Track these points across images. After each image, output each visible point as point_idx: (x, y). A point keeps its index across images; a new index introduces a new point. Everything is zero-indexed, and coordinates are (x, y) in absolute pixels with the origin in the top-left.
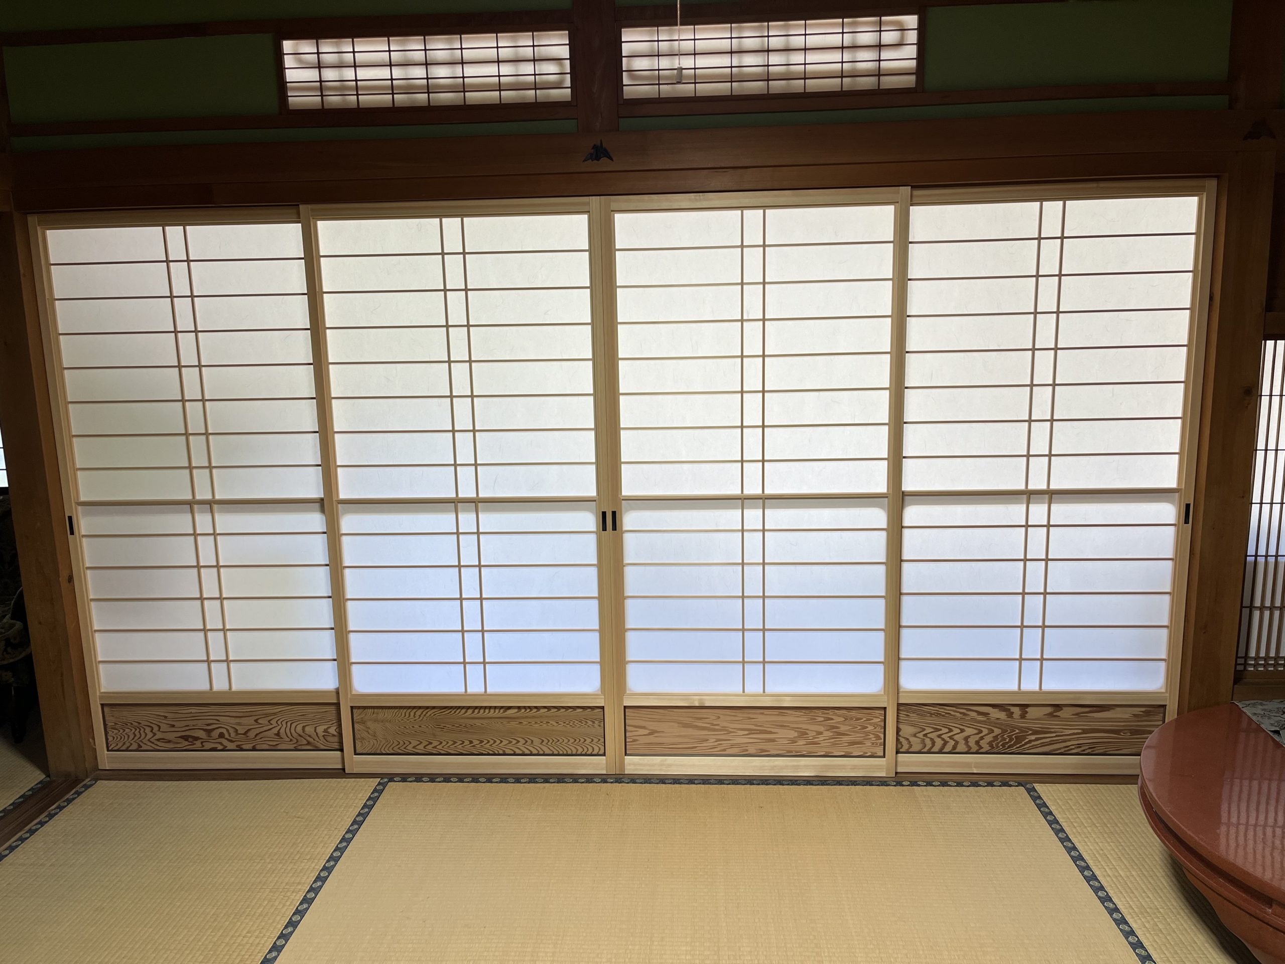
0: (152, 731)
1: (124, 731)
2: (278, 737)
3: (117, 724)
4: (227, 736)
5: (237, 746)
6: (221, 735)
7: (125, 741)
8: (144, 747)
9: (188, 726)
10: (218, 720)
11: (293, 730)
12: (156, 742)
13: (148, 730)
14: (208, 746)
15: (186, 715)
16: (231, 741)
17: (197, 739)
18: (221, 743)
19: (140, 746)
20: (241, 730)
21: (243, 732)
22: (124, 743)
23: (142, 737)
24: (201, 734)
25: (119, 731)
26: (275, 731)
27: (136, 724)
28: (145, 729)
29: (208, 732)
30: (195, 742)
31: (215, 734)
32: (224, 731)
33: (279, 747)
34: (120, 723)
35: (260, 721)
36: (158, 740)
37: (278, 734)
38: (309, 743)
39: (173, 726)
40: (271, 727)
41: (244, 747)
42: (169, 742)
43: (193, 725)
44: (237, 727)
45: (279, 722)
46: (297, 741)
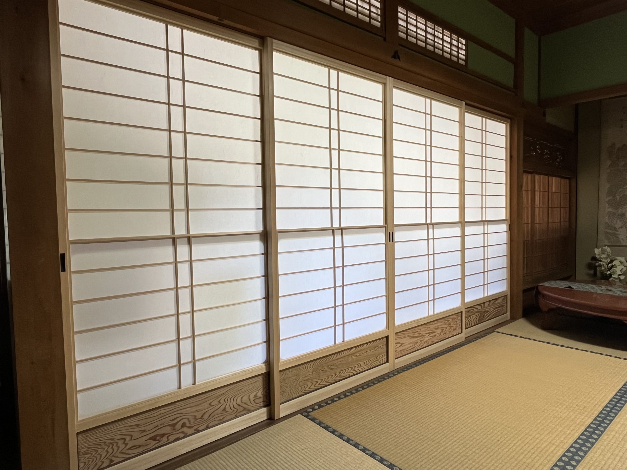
0: (124, 443)
1: (97, 451)
2: (225, 412)
3: (91, 448)
4: (188, 424)
5: (195, 430)
6: (184, 425)
7: (97, 461)
8: (116, 461)
9: (157, 426)
10: (182, 413)
11: (235, 403)
12: (127, 452)
13: (120, 442)
14: (172, 438)
15: (156, 418)
16: (189, 427)
17: (163, 435)
18: (183, 432)
19: (111, 461)
20: (199, 415)
21: (200, 416)
22: (96, 464)
23: (115, 451)
24: (168, 430)
25: (92, 454)
26: (223, 407)
27: (110, 441)
28: (117, 443)
29: (174, 425)
30: (161, 439)
31: (178, 426)
32: (186, 421)
33: (225, 419)
34: (93, 446)
35: (212, 404)
36: (129, 449)
37: (225, 410)
38: (245, 409)
39: (144, 431)
40: (221, 404)
41: (200, 429)
42: (140, 446)
43: (161, 424)
44: (196, 414)
45: (226, 400)
46: (237, 409)
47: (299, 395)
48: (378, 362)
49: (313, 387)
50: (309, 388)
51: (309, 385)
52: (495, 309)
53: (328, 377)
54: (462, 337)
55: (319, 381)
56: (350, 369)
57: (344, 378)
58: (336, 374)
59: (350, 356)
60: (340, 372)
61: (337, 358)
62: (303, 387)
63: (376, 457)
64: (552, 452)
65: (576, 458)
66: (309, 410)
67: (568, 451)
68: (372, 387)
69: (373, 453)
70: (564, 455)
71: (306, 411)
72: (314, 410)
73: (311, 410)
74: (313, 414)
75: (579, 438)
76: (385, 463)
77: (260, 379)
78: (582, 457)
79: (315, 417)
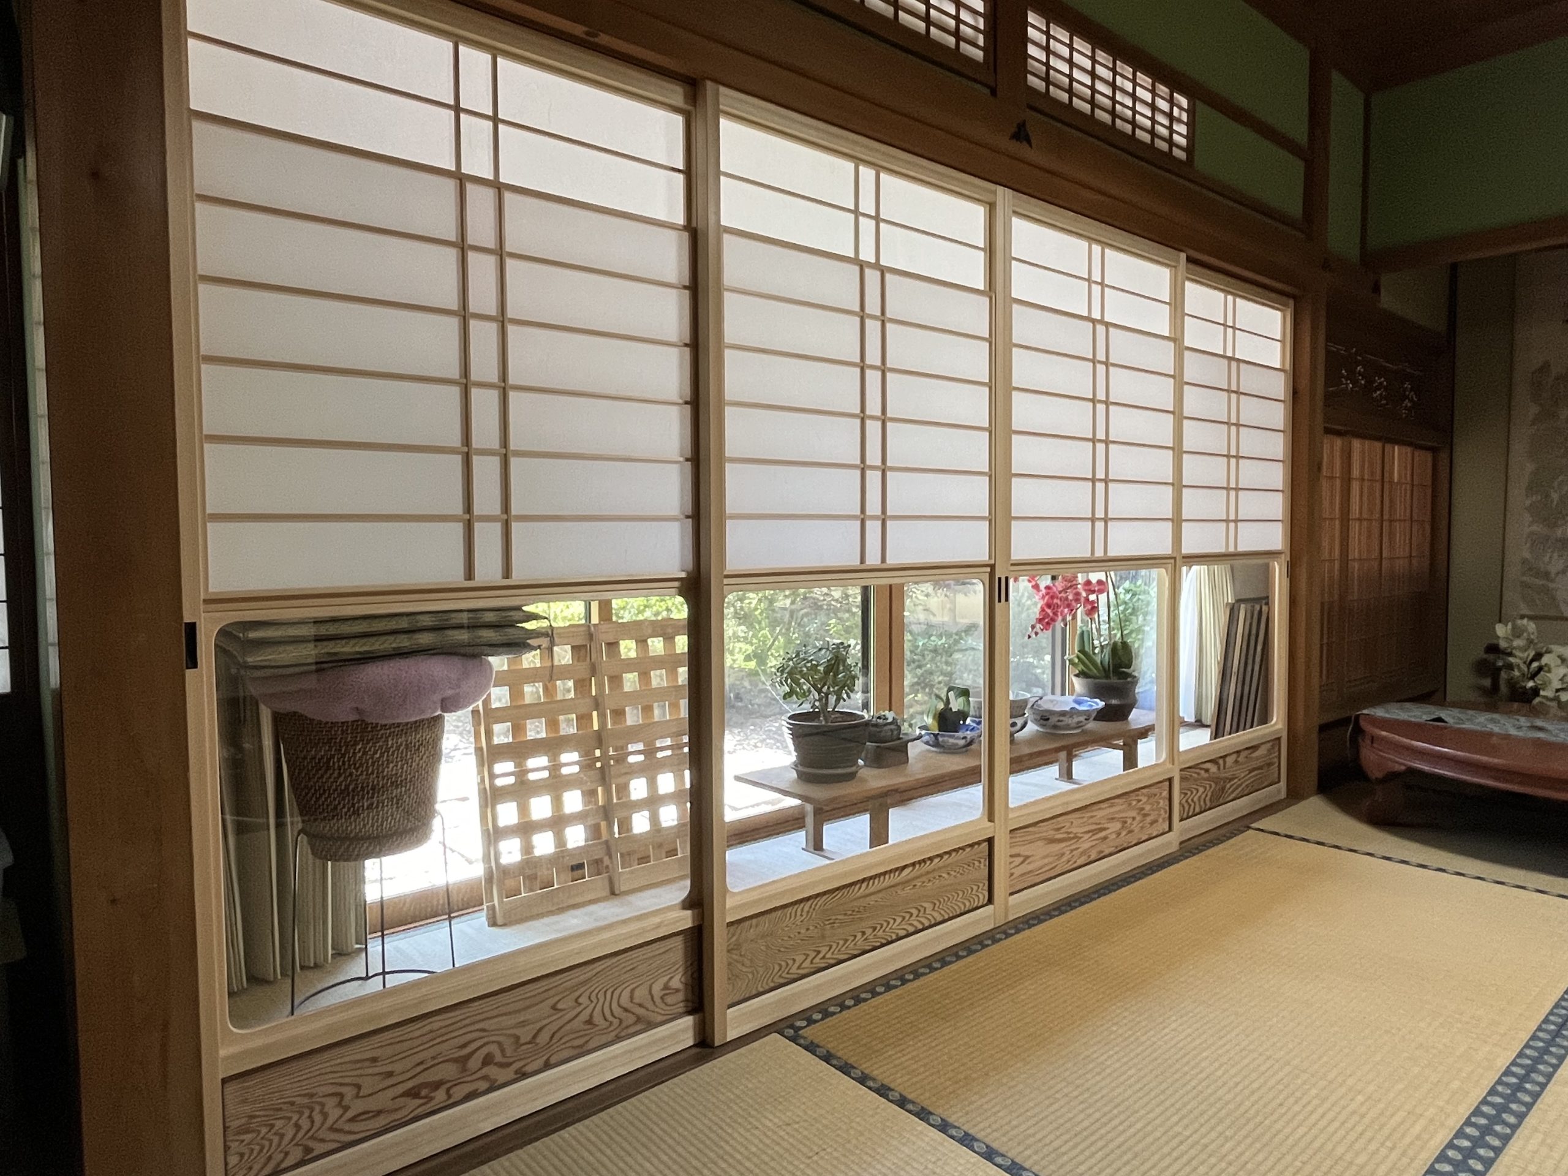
0: (340, 1104)
1: (272, 1126)
2: (589, 1027)
3: (255, 1117)
4: (498, 1058)
5: (516, 1072)
6: (488, 1061)
7: (272, 1150)
8: (319, 1148)
9: (422, 1063)
10: (483, 1030)
11: (614, 1005)
12: (347, 1127)
13: (331, 1102)
14: (459, 1092)
15: (419, 1041)
16: (503, 1065)
17: (436, 1085)
18: (485, 1078)
19: (308, 1150)
20: (525, 1034)
21: (529, 1039)
22: (270, 1158)
23: (317, 1124)
24: (448, 1071)
25: (259, 1132)
26: (585, 1016)
27: (306, 1100)
28: (323, 1105)
29: (463, 1061)
30: (432, 1095)
31: (474, 1063)
32: (493, 1048)
33: (591, 1045)
34: (261, 1113)
35: (559, 1006)
36: (352, 1120)
37: (589, 1022)
38: (639, 1019)
39: (390, 1074)
40: (582, 1007)
41: (529, 1069)
42: (379, 1113)
43: (433, 1058)
44: (517, 1032)
45: (593, 997)
46: (621, 1021)
47: (772, 985)
48: (967, 904)
49: (807, 964)
50: (799, 968)
51: (799, 959)
52: (1251, 771)
53: (846, 941)
54: (1170, 842)
55: (824, 950)
56: (899, 920)
57: (884, 941)
58: (863, 933)
59: (900, 887)
60: (874, 929)
61: (867, 892)
62: (783, 964)
63: (976, 1145)
64: (1418, 1137)
65: (1481, 1152)
66: (799, 1024)
67: (1460, 1134)
68: (953, 967)
69: (966, 1134)
70: (1450, 1145)
71: (792, 1026)
72: (811, 1022)
73: (804, 1023)
74: (809, 1033)
75: (1484, 1102)
76: (999, 1160)
77: (678, 943)
78: (1498, 1151)
79: (816, 1041)
